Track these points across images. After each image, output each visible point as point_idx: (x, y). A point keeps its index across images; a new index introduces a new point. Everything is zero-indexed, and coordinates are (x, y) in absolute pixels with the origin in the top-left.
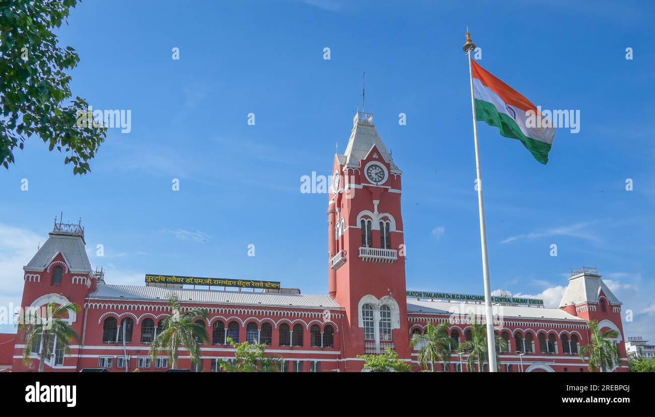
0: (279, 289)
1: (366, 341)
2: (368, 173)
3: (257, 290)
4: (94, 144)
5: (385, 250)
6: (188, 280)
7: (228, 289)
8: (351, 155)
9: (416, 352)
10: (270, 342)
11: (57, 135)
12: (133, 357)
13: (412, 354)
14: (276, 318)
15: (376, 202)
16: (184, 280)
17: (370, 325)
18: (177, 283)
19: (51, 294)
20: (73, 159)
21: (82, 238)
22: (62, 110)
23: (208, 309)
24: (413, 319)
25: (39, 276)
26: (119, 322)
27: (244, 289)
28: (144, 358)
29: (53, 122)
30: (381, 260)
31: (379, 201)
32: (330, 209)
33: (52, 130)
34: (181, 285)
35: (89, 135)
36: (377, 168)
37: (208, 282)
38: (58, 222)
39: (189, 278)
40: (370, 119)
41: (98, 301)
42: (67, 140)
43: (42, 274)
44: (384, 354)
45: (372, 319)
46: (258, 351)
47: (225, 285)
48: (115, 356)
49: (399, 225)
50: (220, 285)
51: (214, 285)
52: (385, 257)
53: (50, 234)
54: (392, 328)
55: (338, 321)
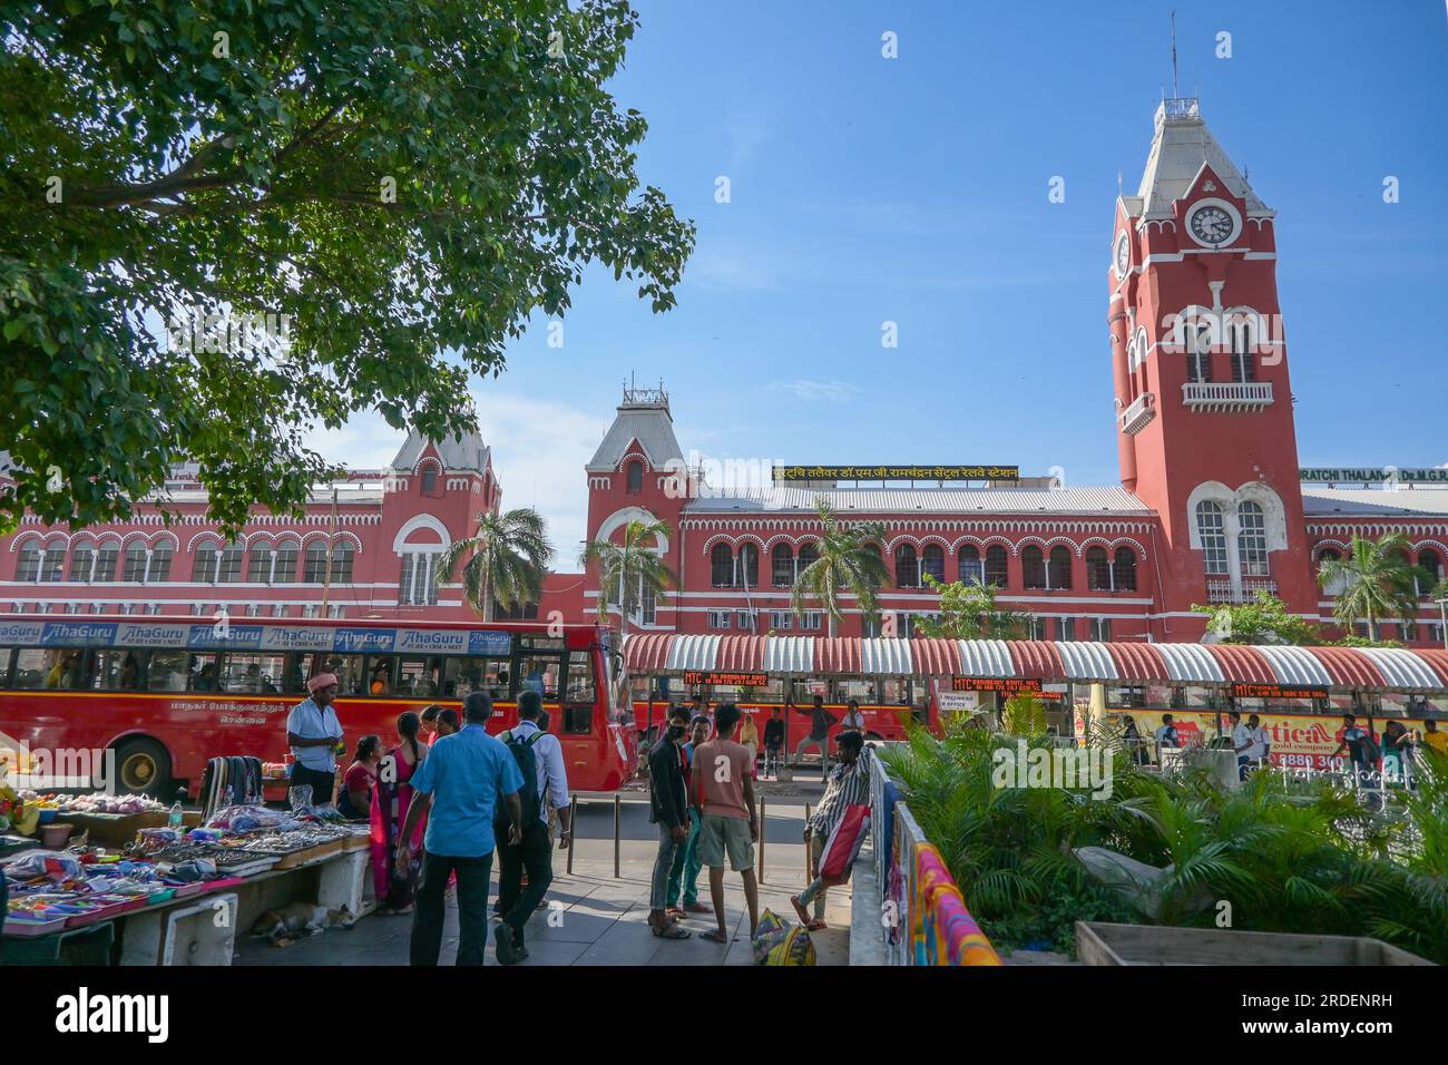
0: (1017, 479)
1: (1207, 577)
2: (1193, 226)
3: (973, 484)
4: (679, 262)
5: (1244, 385)
6: (844, 472)
7: (918, 484)
8: (1153, 193)
9: (1329, 598)
10: (1006, 581)
11: (624, 254)
12: (762, 610)
13: (1321, 604)
14: (1015, 536)
15: (1216, 287)
16: (838, 473)
17: (1216, 544)
18: (826, 478)
19: (629, 508)
20: (650, 289)
21: (666, 410)
22: (628, 212)
23: (885, 523)
24: (1320, 529)
25: (608, 479)
26: (735, 552)
27: (947, 484)
28: (781, 612)
29: (618, 234)
30: (1236, 407)
31: (1223, 282)
32: (1113, 311)
33: (615, 246)
34: (833, 482)
35: (670, 245)
36: (1215, 213)
37: (880, 474)
38: (628, 388)
39: (846, 468)
40: (1193, 110)
41: (699, 517)
42: (640, 259)
43: (613, 475)
44: (1252, 603)
45: (1219, 532)
46: (982, 599)
47: (912, 478)
48: (734, 610)
50: (902, 478)
51: (892, 478)
52: (1245, 400)
53: (619, 409)
54: (1268, 549)
55: (1143, 538)
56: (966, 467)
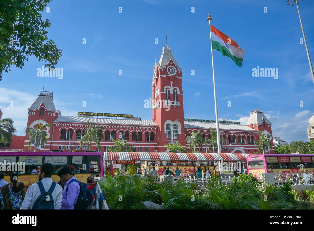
0: (132, 118)
1: (167, 139)
2: (168, 70)
3: (123, 118)
4: (57, 59)
5: (175, 102)
7: (111, 118)
8: (161, 63)
9: (188, 143)
10: (129, 139)
11: (42, 55)
12: (73, 145)
13: (186, 144)
14: (131, 130)
15: (172, 82)
16: (94, 114)
17: (169, 132)
18: (91, 115)
19: (39, 120)
20: (48, 65)
21: (52, 97)
22: (44, 45)
23: (103, 126)
24: (187, 130)
25: (34, 112)
26: (67, 131)
27: (118, 118)
28: (77, 146)
29: (40, 50)
30: (174, 106)
32: (153, 85)
33: (40, 53)
34: (92, 116)
35: (55, 55)
36: (172, 68)
37: (103, 115)
38: (42, 90)
39: (95, 113)
40: (169, 48)
41: (59, 123)
42: (46, 57)
43: (36, 112)
44: (175, 144)
45: (170, 130)
46: (123, 143)
47: (110, 116)
48: (65, 145)
49: (181, 92)
50: (108, 116)
51: (106, 116)
52: (175, 105)
53: (39, 95)
54: (178, 134)
55: (156, 131)
56: (122, 115)
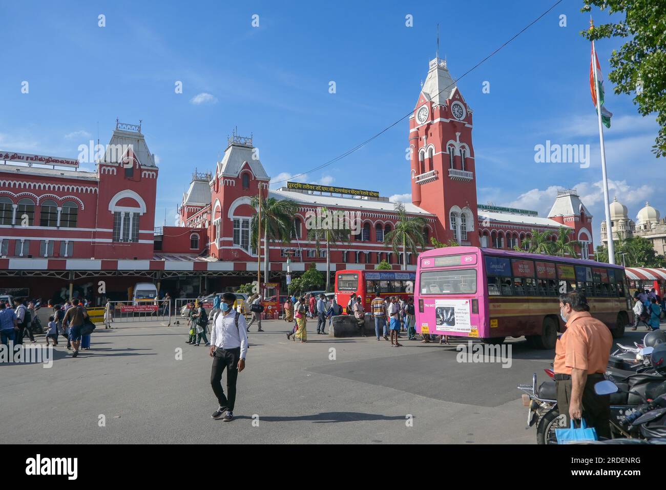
0: (378, 197)
2: (453, 109)
3: (364, 198)
5: (463, 171)
6: (317, 188)
7: (344, 196)
12: (304, 249)
14: (394, 221)
15: (458, 134)
16: (315, 188)
17: (454, 228)
18: (311, 190)
19: (244, 197)
25: (234, 181)
27: (355, 197)
28: (311, 250)
30: (463, 179)
31: (460, 133)
34: (313, 191)
36: (459, 107)
37: (331, 190)
43: (236, 179)
45: (455, 224)
47: (342, 193)
48: (292, 248)
49: (472, 154)
50: (339, 192)
51: (335, 192)
52: (466, 177)
54: (467, 231)
55: (432, 224)
56: (362, 191)
